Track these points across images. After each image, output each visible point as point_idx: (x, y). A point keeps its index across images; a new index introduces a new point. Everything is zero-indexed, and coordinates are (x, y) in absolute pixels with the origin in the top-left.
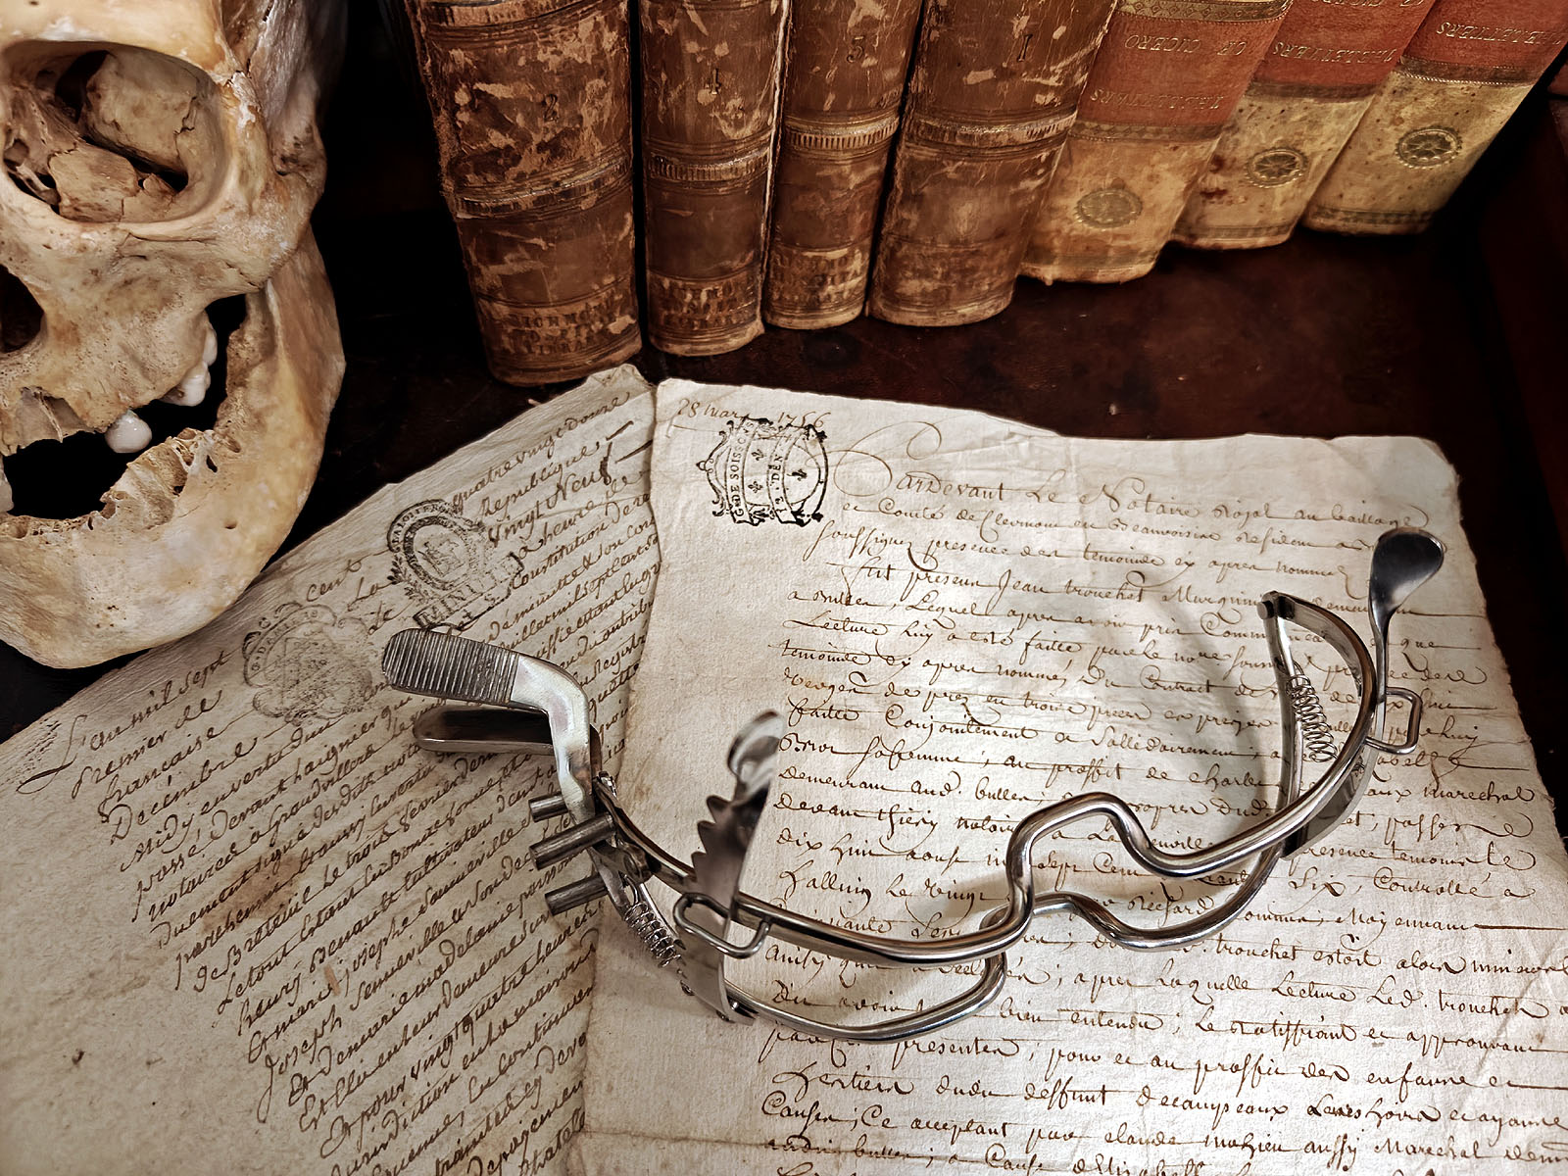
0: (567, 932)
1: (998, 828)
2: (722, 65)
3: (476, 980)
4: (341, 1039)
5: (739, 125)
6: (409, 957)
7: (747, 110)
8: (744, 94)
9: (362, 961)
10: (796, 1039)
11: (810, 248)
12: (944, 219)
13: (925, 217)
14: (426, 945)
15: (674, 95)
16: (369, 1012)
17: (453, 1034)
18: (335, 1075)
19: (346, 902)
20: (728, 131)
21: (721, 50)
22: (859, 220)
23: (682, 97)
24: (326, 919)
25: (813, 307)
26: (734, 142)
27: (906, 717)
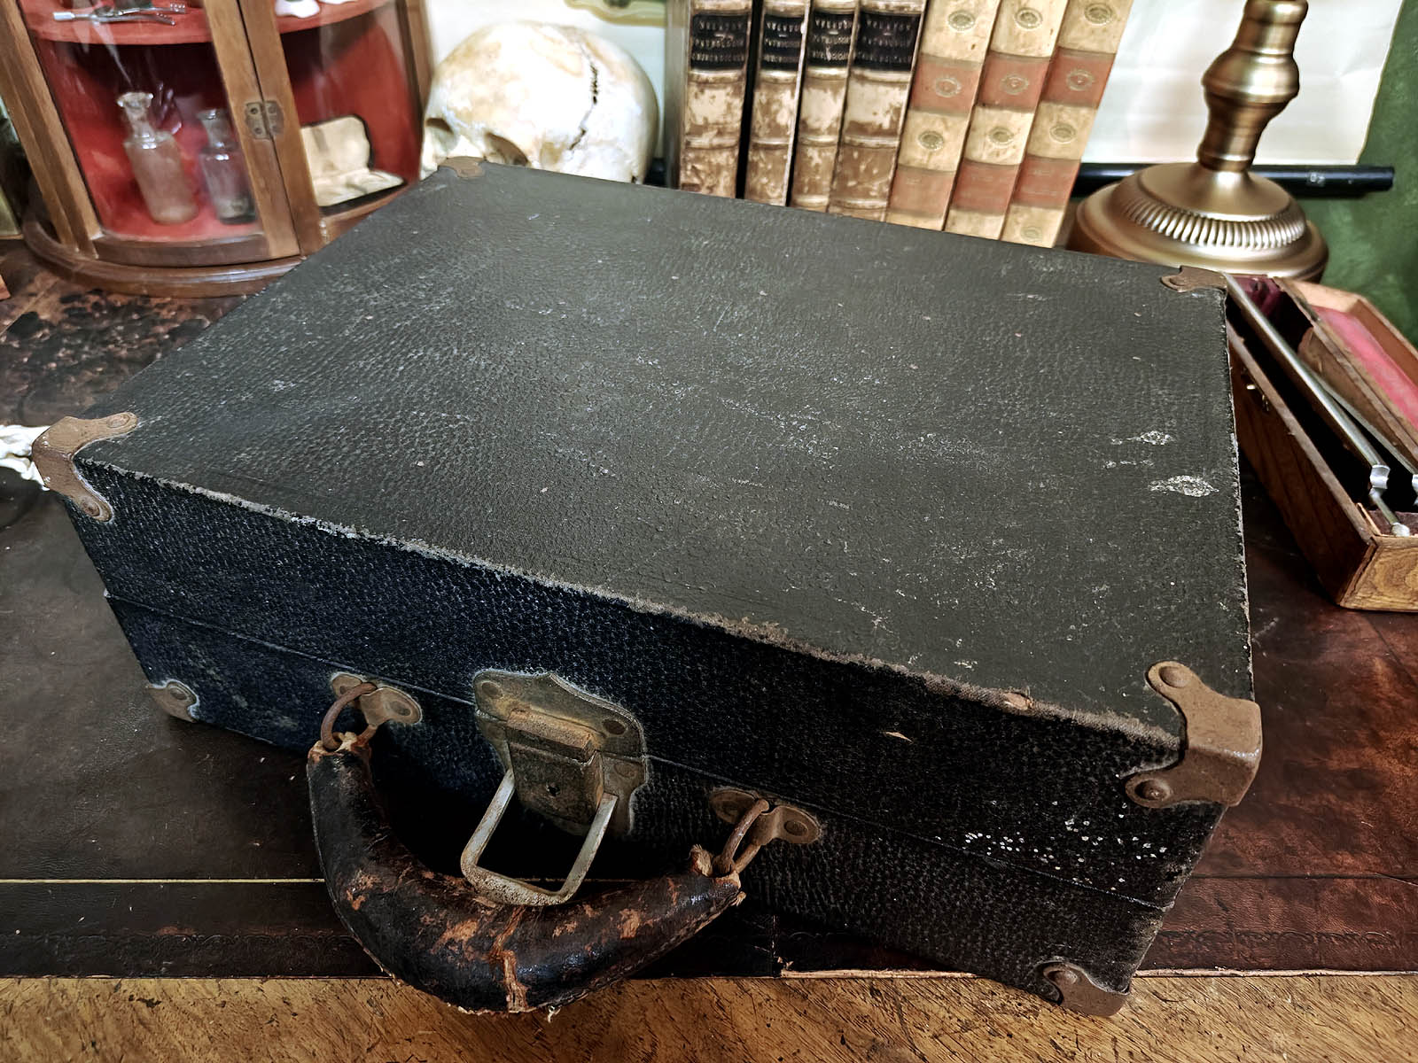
2: (769, 171)
7: (776, 187)
8: (775, 182)
20: (770, 193)
23: (757, 180)
26: (772, 197)
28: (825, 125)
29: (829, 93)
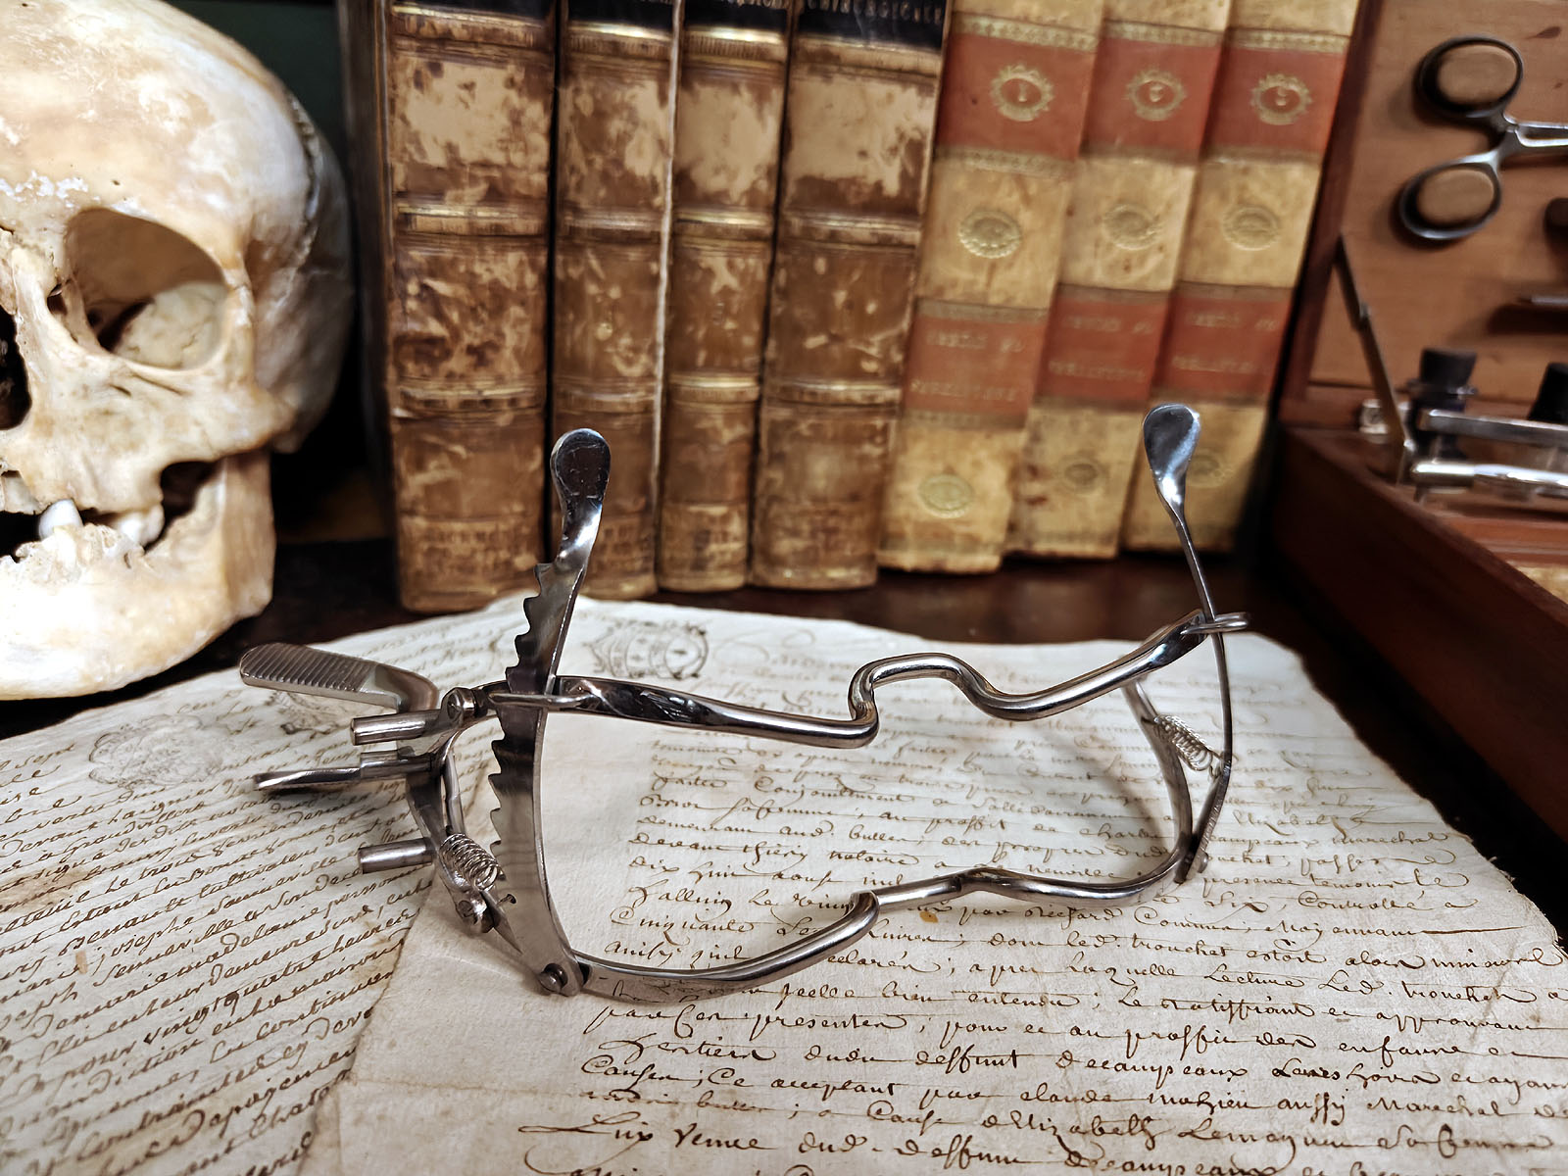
0: (377, 930)
1: (875, 859)
2: (615, 306)
3: (255, 963)
4: (70, 1009)
5: (629, 362)
6: (183, 945)
7: (636, 350)
8: (633, 335)
9: (124, 948)
10: (633, 1015)
11: (693, 502)
12: (804, 475)
13: (788, 474)
14: (206, 937)
15: (578, 331)
16: (115, 988)
17: (211, 1008)
18: (49, 1037)
19: (126, 903)
20: (622, 368)
21: (615, 293)
22: (734, 478)
23: (585, 332)
24: (97, 915)
25: (699, 565)
26: (625, 379)
27: (775, 785)
28: (741, 184)
29: (746, 95)
